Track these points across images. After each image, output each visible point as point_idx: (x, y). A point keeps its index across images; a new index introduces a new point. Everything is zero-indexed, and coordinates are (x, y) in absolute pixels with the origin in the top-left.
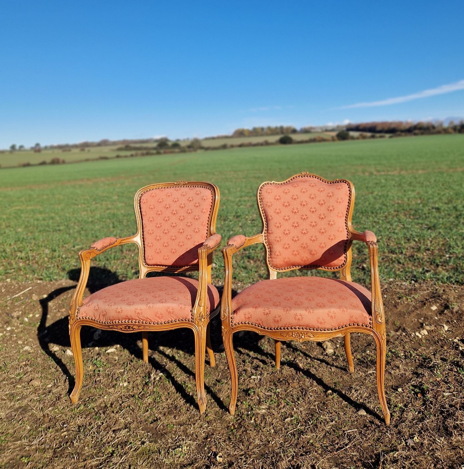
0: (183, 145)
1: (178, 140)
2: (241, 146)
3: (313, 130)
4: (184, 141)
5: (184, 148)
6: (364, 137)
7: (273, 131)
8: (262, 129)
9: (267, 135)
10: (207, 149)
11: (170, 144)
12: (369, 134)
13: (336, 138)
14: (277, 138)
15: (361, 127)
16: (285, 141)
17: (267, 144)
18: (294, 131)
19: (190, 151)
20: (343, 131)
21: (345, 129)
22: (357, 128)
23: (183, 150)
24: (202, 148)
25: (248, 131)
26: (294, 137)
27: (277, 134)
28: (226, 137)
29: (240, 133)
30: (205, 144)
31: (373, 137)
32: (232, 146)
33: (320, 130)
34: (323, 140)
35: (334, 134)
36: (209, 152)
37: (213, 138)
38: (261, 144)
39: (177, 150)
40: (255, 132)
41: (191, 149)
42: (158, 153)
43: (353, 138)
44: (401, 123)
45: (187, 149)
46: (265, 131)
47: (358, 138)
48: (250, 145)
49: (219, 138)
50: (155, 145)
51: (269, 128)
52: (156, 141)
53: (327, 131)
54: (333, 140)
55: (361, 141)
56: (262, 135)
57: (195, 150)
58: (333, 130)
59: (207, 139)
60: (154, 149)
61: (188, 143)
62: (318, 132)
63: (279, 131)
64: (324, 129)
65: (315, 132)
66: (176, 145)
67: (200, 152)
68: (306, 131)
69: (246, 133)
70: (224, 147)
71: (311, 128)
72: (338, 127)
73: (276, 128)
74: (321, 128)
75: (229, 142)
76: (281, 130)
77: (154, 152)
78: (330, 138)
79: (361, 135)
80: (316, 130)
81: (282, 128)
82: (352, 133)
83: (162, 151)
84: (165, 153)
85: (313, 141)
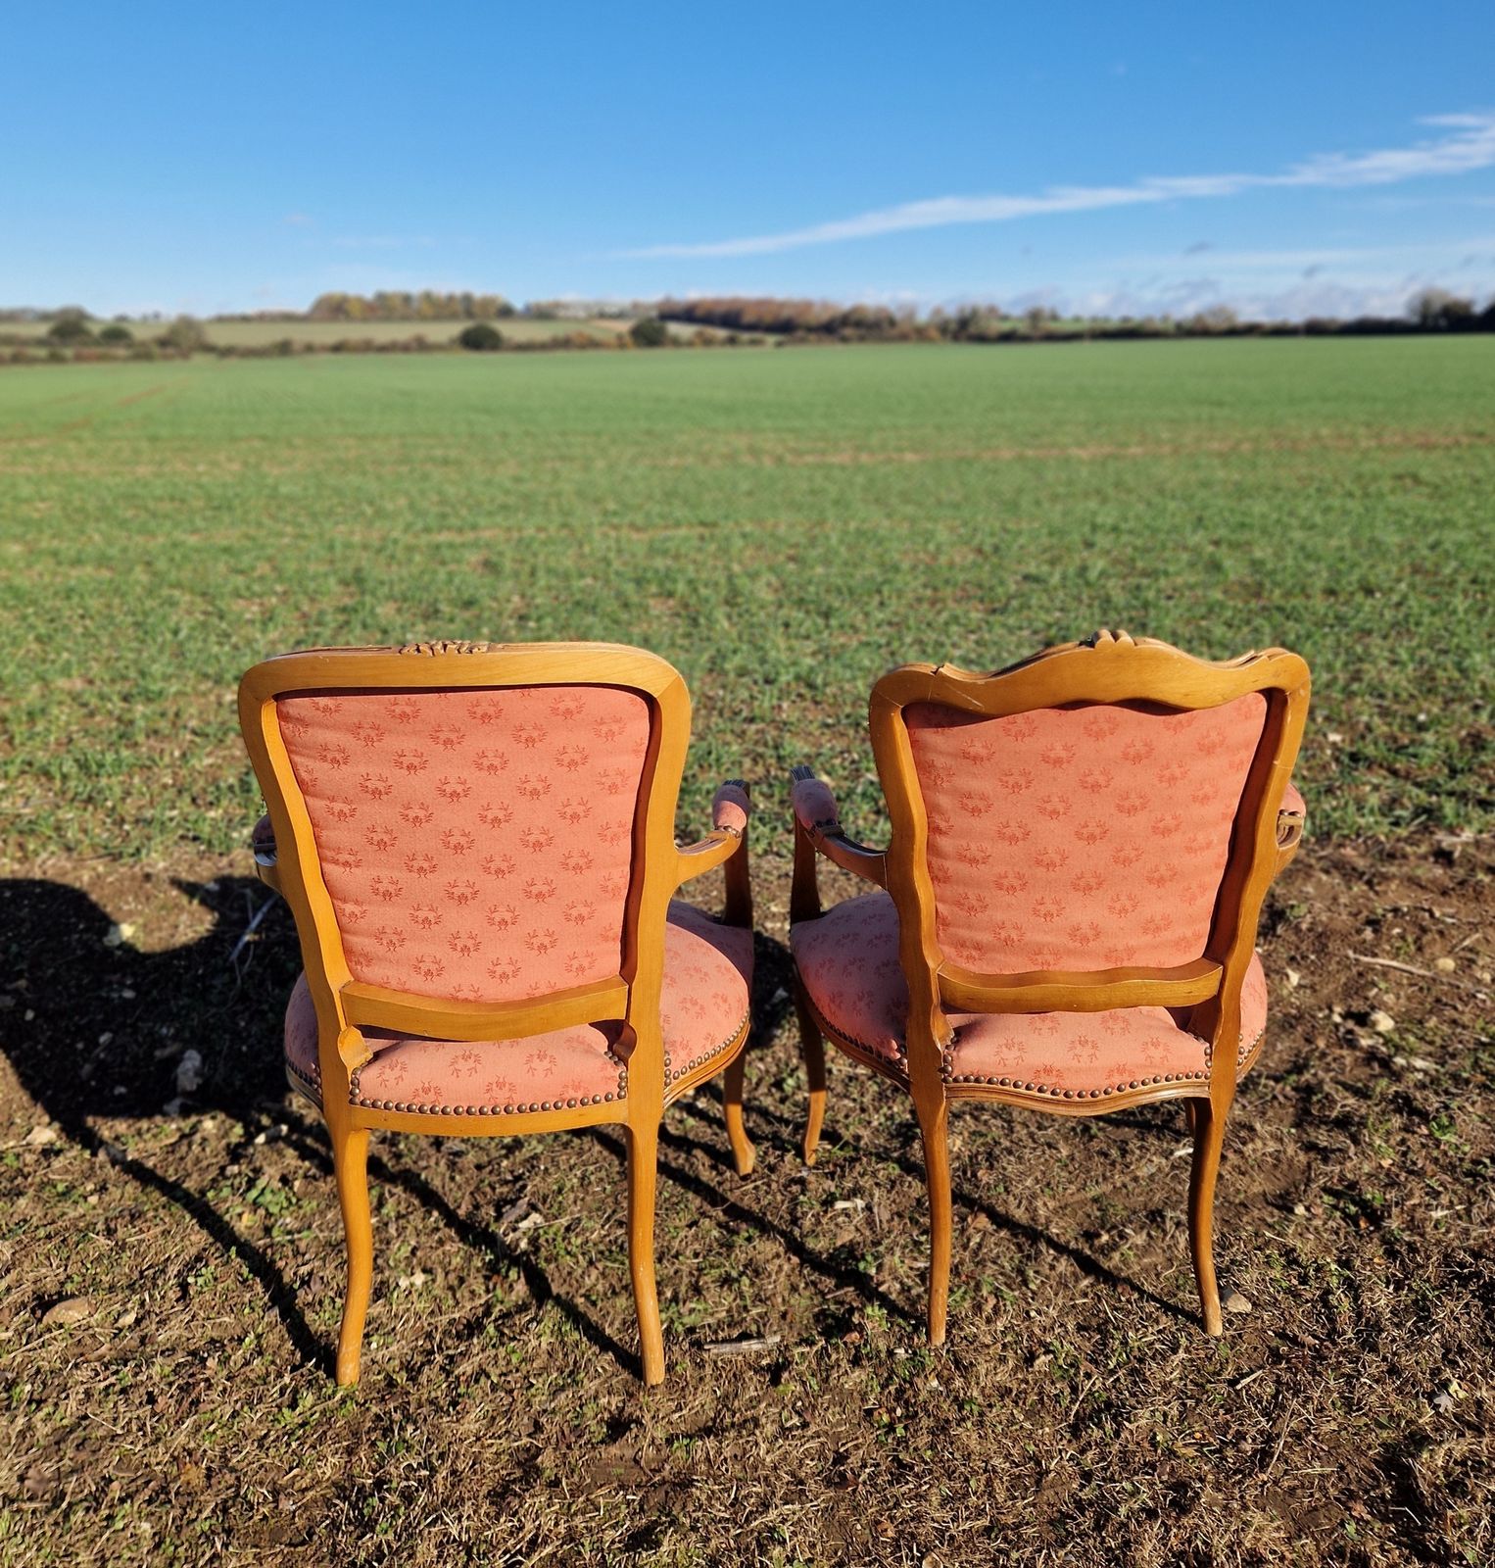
0: (140, 334)
1: (122, 319)
2: (338, 348)
3: (562, 313)
4: (145, 320)
5: (143, 344)
6: (708, 342)
7: (440, 309)
8: (407, 299)
9: (423, 318)
10: (227, 352)
11: (96, 329)
12: (721, 333)
13: (628, 339)
14: (455, 329)
15: (699, 313)
16: (478, 340)
17: (421, 346)
18: (506, 312)
19: (166, 358)
20: (650, 320)
21: (654, 313)
22: (689, 314)
23: (143, 354)
24: (209, 349)
25: (360, 300)
26: (507, 330)
27: (453, 317)
28: (288, 318)
29: (335, 309)
30: (219, 337)
31: (732, 341)
32: (309, 349)
33: (582, 314)
34: (592, 344)
35: (624, 327)
36: (232, 362)
37: (245, 319)
38: (405, 348)
39: (121, 352)
40: (384, 308)
41: (170, 351)
42: (55, 358)
43: (676, 342)
44: (808, 306)
45: (156, 350)
46: (415, 305)
47: (690, 344)
48: (367, 347)
49: (262, 318)
50: (42, 330)
51: (428, 297)
52: (45, 317)
53: (602, 316)
54: (621, 345)
55: (699, 351)
56: (406, 318)
57: (185, 355)
58: (620, 316)
59: (221, 320)
60: (40, 342)
61: (161, 331)
62: (576, 319)
63: (460, 308)
64: (595, 311)
65: (568, 319)
66: (116, 334)
67: (199, 359)
68: (542, 314)
69: (355, 310)
70: (284, 349)
71: (557, 305)
72: (636, 306)
73: (451, 299)
74: (587, 307)
75: (299, 334)
76: (466, 306)
77: (42, 352)
78: (610, 338)
79: (700, 335)
80: (571, 313)
81: (467, 299)
82: (675, 329)
83: (68, 352)
84: (79, 358)
85: (563, 344)
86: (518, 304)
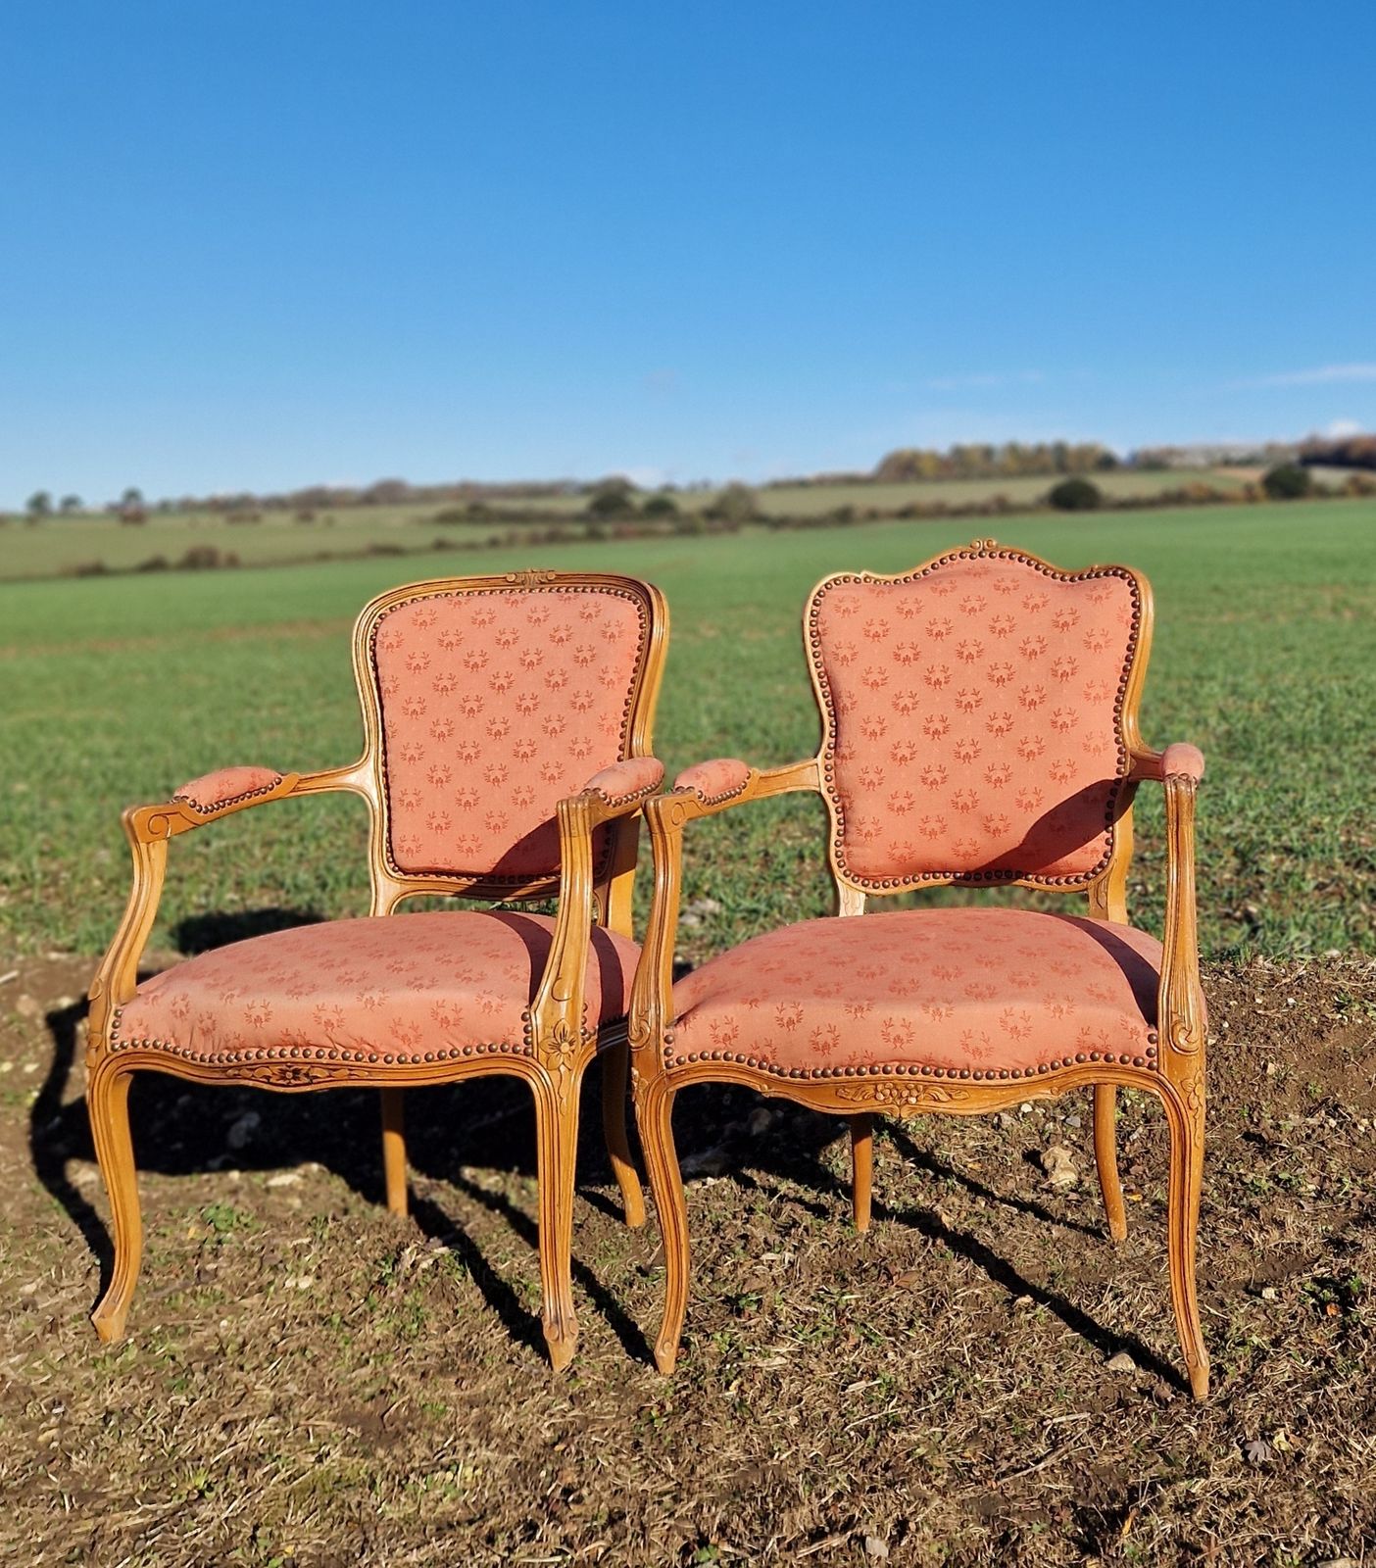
0: (686, 505)
1: (669, 489)
2: (906, 514)
3: (1176, 461)
4: (693, 490)
5: (689, 517)
6: (1365, 490)
7: (1026, 462)
8: (988, 453)
9: (1006, 474)
10: (779, 523)
11: (638, 501)
13: (1259, 491)
14: (1043, 486)
15: (1355, 453)
16: (1073, 498)
17: (1003, 507)
18: (1107, 463)
19: (714, 531)
20: (1289, 467)
21: (1294, 457)
22: (1340, 456)
23: (688, 528)
24: (760, 519)
25: (934, 457)
26: (1108, 485)
27: (1043, 471)
28: (852, 481)
29: (904, 468)
30: (772, 505)
32: (873, 516)
33: (1201, 461)
34: (1214, 498)
35: (1254, 475)
36: (786, 534)
37: (803, 484)
38: (982, 511)
39: (664, 526)
40: (961, 464)
41: (718, 523)
42: (594, 536)
43: (1323, 492)
45: (703, 523)
46: (998, 458)
47: (1341, 493)
48: (940, 511)
49: (823, 483)
50: (581, 504)
51: (1013, 450)
52: (586, 490)
53: (1228, 463)
54: (1250, 496)
55: (1354, 502)
56: (986, 475)
57: (733, 527)
58: (1249, 462)
59: (777, 486)
60: (579, 518)
61: (707, 501)
62: (1194, 469)
63: (1049, 460)
64: (1219, 456)
65: (1183, 469)
66: (660, 507)
67: (749, 532)
68: (1150, 463)
69: (927, 467)
70: (844, 517)
71: (1171, 452)
72: (1271, 449)
73: (1040, 450)
74: (1207, 452)
75: (860, 499)
76: (1059, 458)
77: (579, 529)
78: (1236, 490)
79: (1355, 482)
80: (1188, 460)
81: (1060, 450)
82: (1320, 475)
83: (608, 528)
84: (619, 535)
85: (1175, 499)
86: (1121, 451)
